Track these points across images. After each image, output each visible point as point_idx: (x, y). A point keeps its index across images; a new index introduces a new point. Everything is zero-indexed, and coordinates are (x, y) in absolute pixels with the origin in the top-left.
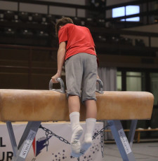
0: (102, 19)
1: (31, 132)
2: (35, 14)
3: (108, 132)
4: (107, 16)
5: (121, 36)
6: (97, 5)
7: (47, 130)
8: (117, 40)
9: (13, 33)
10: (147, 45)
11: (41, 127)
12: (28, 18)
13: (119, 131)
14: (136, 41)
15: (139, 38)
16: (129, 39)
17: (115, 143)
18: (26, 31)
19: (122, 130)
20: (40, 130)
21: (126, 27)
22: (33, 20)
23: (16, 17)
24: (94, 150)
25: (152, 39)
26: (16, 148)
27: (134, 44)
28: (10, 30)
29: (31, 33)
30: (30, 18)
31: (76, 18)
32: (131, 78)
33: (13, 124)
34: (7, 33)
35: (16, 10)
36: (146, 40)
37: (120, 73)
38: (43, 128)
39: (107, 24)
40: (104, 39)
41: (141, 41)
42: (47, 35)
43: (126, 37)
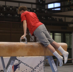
0: (43, 9)
1: (12, 61)
2: (13, 7)
3: (46, 61)
4: (46, 8)
5: (52, 17)
6: (41, 2)
8: (50, 19)
9: (3, 15)
10: (64, 21)
12: (10, 9)
13: (52, 61)
14: (59, 19)
15: (60, 18)
16: (56, 18)
17: (50, 66)
18: (9, 15)
19: (53, 60)
21: (54, 13)
22: (12, 9)
23: (4, 8)
24: (40, 69)
25: (66, 18)
26: (5, 69)
27: (58, 20)
28: (2, 14)
29: (11, 16)
30: (11, 9)
31: (32, 9)
32: (57, 36)
33: (3, 57)
35: (5, 5)
36: (63, 18)
37: (52, 34)
39: (46, 11)
40: (45, 18)
41: (61, 19)
42: (18, 16)
43: (55, 17)
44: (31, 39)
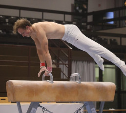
0: (84, 23)
1: (33, 109)
5: (99, 36)
6: (81, 11)
7: (44, 108)
10: (119, 43)
11: (39, 106)
13: (92, 109)
14: (111, 40)
15: (113, 38)
16: (105, 39)
19: (94, 109)
20: (39, 108)
21: (102, 29)
27: (109, 43)
31: (64, 22)
32: (108, 69)
34: (12, 34)
35: (18, 16)
36: (118, 39)
38: (41, 107)
39: (88, 27)
41: (115, 40)
43: (103, 38)
44: (62, 74)
